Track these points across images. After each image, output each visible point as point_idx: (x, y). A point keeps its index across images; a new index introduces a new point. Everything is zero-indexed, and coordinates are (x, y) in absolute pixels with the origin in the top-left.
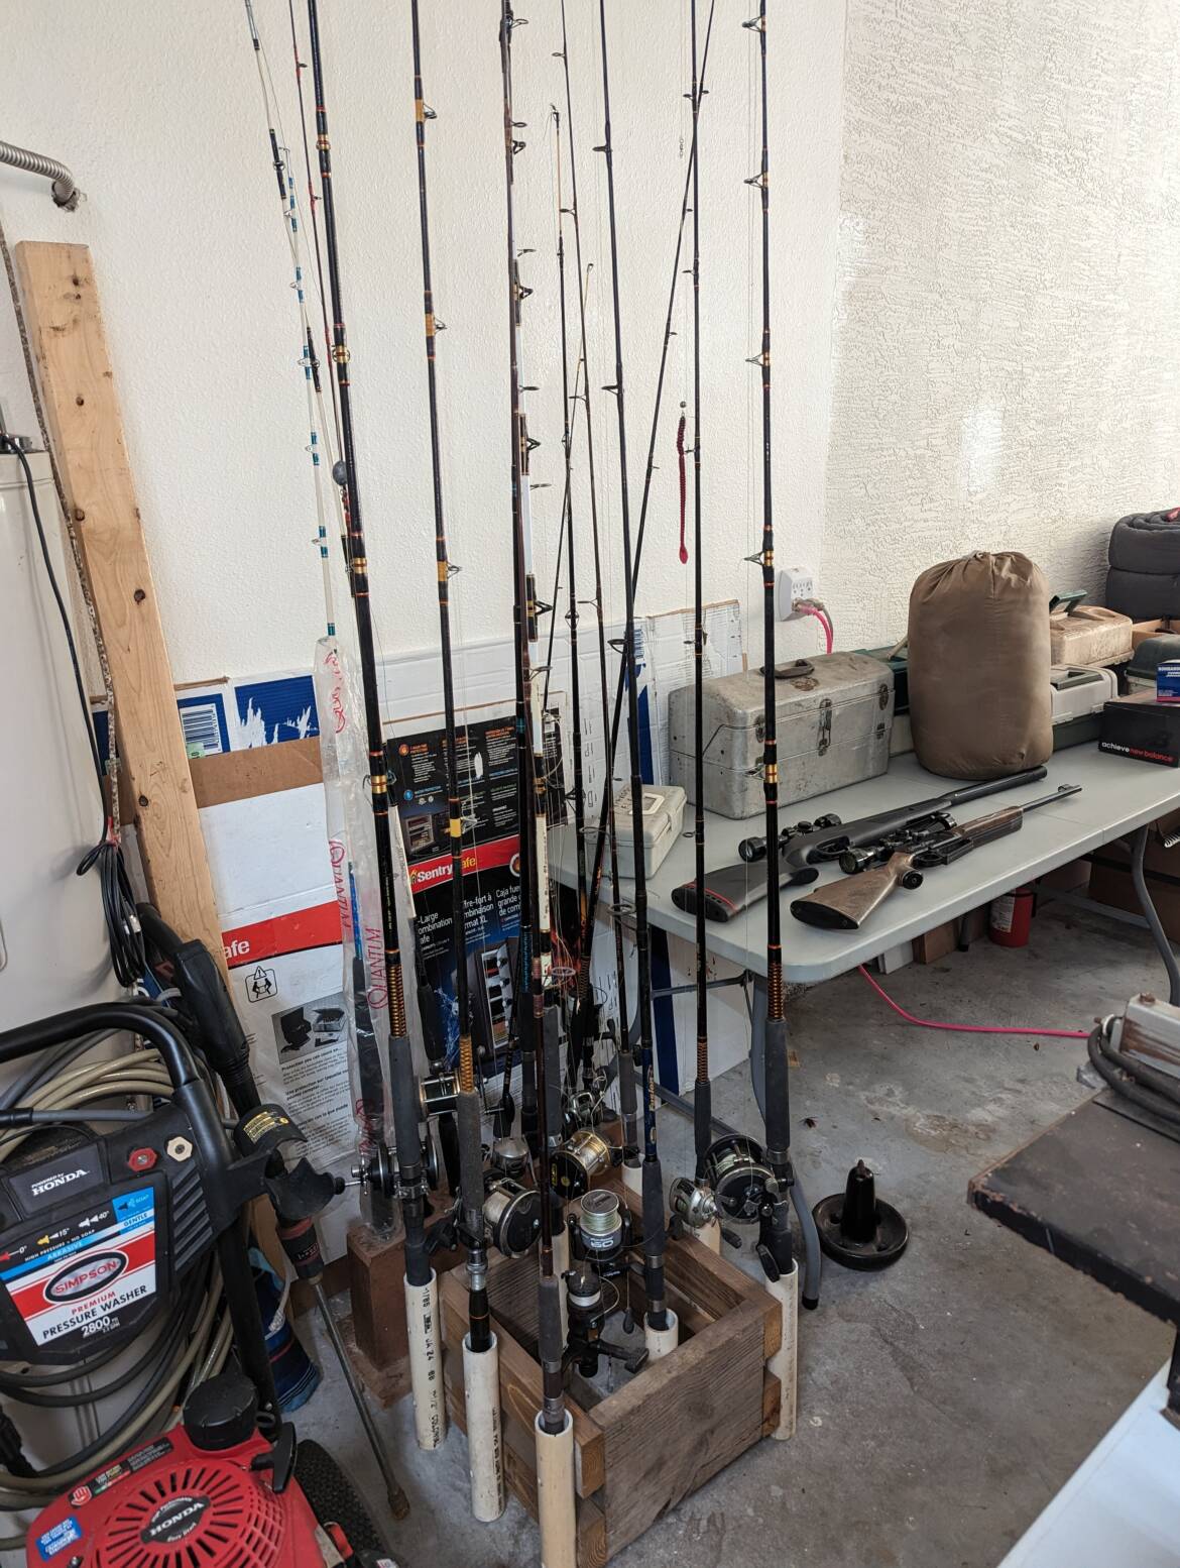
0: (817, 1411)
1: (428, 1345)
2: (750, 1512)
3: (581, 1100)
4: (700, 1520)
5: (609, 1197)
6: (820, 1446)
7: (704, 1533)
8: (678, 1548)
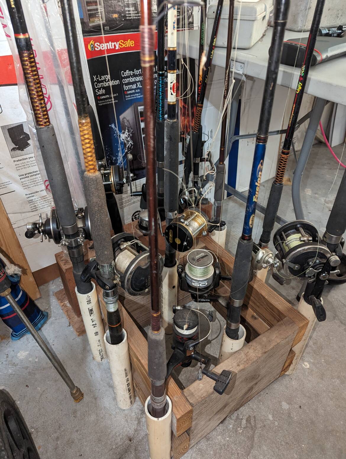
0: (306, 359)
1: (93, 322)
2: (270, 417)
3: (190, 192)
4: (242, 419)
5: (207, 255)
6: (309, 381)
7: (244, 428)
8: (230, 437)
